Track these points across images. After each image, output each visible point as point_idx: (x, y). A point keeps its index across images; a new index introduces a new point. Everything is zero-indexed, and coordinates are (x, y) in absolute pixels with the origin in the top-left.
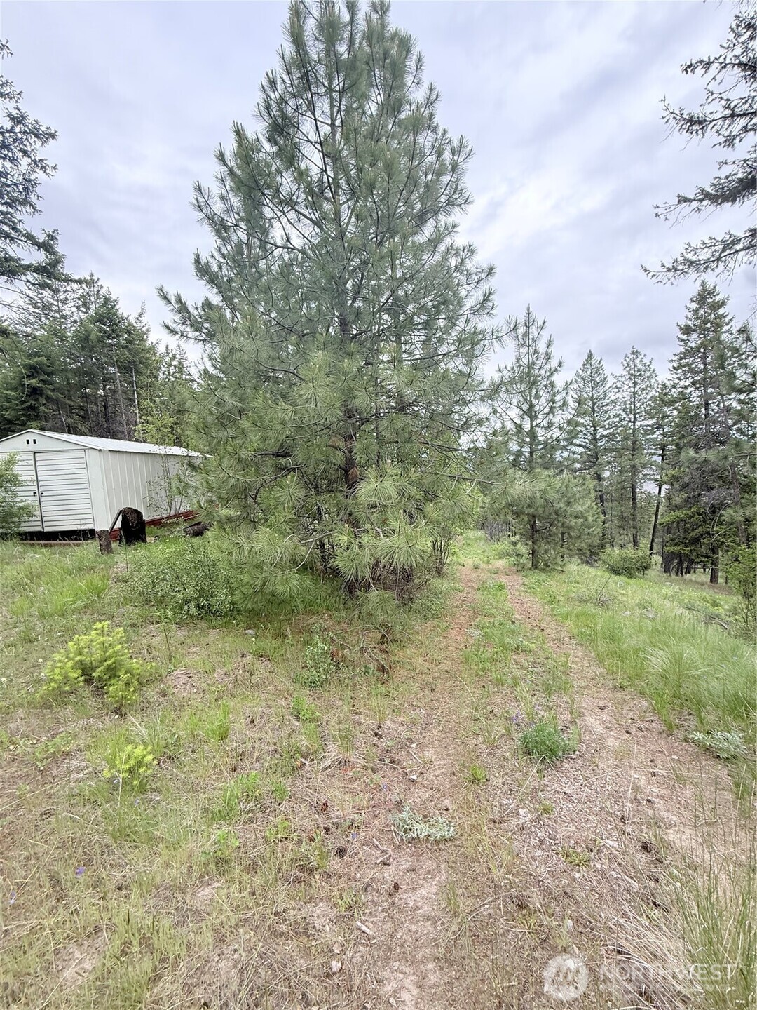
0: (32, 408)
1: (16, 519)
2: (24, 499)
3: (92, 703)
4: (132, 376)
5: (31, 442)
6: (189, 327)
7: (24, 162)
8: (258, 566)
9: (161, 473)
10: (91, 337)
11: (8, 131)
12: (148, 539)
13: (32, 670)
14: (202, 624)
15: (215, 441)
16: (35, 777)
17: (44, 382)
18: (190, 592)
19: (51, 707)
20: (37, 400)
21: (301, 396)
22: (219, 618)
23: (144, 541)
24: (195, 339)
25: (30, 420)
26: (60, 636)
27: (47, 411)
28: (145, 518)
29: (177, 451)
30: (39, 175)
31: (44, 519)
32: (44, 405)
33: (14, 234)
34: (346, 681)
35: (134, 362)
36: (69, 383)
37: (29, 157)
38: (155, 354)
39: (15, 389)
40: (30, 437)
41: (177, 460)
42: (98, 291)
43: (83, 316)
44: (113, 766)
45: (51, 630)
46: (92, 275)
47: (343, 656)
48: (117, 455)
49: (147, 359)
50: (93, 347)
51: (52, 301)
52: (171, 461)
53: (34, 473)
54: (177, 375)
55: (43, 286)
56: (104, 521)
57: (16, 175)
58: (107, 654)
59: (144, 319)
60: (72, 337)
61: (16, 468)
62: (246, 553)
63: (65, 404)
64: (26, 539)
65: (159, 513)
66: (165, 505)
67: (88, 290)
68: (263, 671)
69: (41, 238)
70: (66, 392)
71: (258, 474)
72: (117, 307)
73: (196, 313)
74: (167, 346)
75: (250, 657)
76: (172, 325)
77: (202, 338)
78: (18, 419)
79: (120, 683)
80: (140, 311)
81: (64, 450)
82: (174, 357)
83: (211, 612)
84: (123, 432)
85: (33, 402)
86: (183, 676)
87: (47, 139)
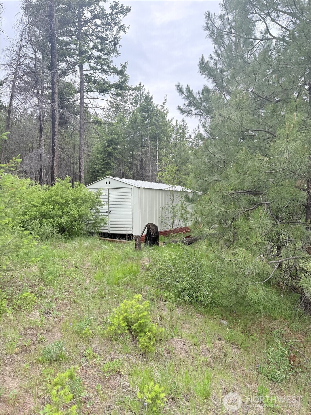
0: (108, 163)
1: (98, 225)
2: (103, 214)
3: (130, 344)
4: (156, 142)
5: (108, 183)
6: (193, 107)
7: (115, 29)
8: (234, 275)
9: (169, 203)
10: (137, 121)
11: (110, 15)
12: (160, 243)
13: (103, 315)
14: (192, 309)
15: (207, 183)
16: (104, 381)
17: (114, 148)
18: (186, 284)
19: (111, 341)
20: (110, 159)
21: (276, 149)
22: (203, 307)
23: (158, 244)
24: (196, 114)
25: (106, 170)
26: (116, 297)
27: (114, 165)
28: (159, 230)
29: (179, 188)
30: (122, 34)
31: (110, 226)
32: (113, 161)
33: (108, 69)
34: (303, 385)
35: (158, 133)
36: (125, 149)
37: (118, 25)
38: (170, 127)
39: (101, 154)
40: (107, 180)
41: (179, 194)
42: (143, 93)
43: (134, 108)
44: (142, 392)
45: (112, 293)
46: (140, 84)
47: (300, 362)
48: (147, 191)
49: (166, 130)
50: (138, 126)
51: (120, 102)
52: (176, 195)
53: (107, 200)
54: (181, 139)
55: (117, 95)
56: (138, 231)
57: (111, 37)
58: (140, 316)
59: (166, 106)
60: (128, 122)
61: (101, 197)
62: (226, 264)
63: (122, 160)
64: (102, 237)
65: (166, 228)
66: (170, 223)
67: (138, 93)
68: (234, 356)
69: (119, 68)
70: (123, 154)
71: (235, 207)
72: (152, 100)
73: (198, 97)
74: (177, 121)
75: (224, 342)
76: (183, 107)
77: (200, 114)
78: (101, 170)
79: (146, 337)
80: (163, 101)
81: (122, 188)
82: (180, 128)
83: (197, 301)
84: (149, 176)
85: (108, 160)
86: (180, 343)
87: (126, 13)
